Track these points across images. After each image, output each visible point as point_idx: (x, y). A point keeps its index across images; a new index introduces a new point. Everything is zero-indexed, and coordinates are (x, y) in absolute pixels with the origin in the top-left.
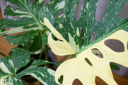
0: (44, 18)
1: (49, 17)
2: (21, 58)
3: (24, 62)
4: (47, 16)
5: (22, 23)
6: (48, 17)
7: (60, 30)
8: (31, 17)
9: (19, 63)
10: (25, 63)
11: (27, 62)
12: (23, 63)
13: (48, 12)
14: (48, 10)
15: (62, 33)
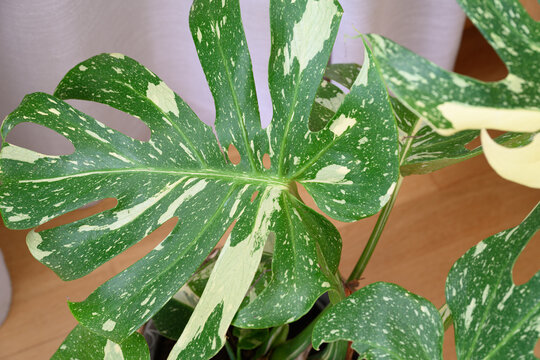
0: (438, 111)
1: (447, 94)
2: (396, 327)
3: (421, 327)
4: (440, 97)
5: (200, 235)
6: (445, 97)
7: (520, 100)
8: (202, 185)
9: (415, 345)
10: (430, 322)
11: (429, 314)
12: (421, 331)
13: (425, 81)
14: (417, 78)
15: (531, 102)
